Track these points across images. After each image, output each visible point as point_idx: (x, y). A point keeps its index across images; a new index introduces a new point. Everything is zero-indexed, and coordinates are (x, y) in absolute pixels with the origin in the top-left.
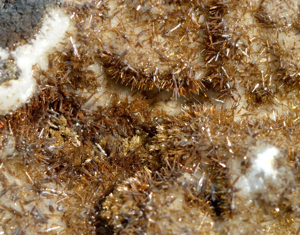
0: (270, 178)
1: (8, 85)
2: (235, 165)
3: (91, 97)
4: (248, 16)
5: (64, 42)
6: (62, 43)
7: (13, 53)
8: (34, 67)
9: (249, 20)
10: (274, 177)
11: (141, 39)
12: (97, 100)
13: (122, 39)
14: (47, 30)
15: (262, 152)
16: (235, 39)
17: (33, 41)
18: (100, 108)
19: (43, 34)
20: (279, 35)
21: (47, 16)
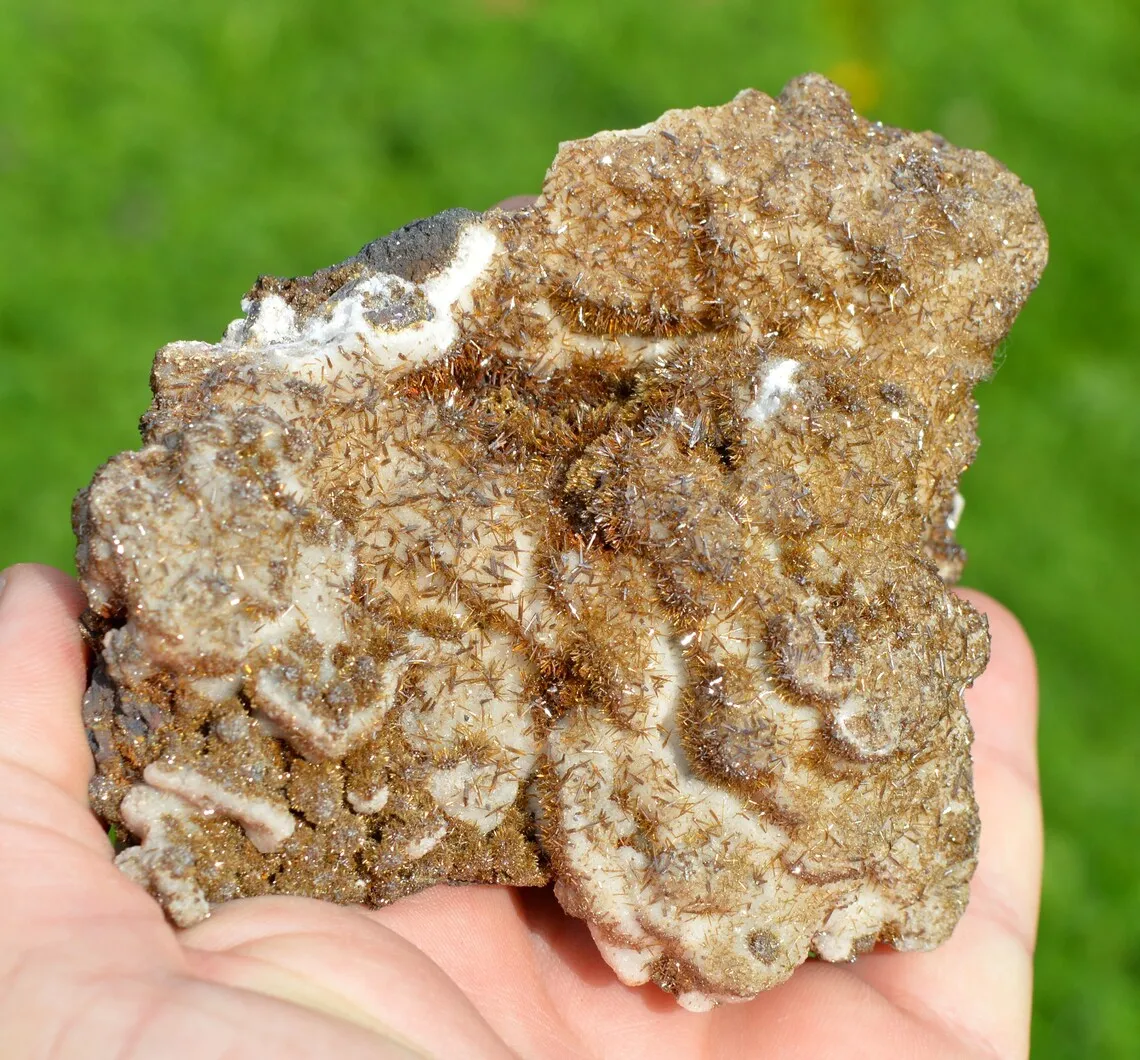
0: (788, 394)
1: (418, 328)
2: (742, 392)
3: (542, 357)
4: (743, 208)
5: (491, 268)
6: (488, 271)
7: (421, 286)
8: (454, 306)
9: (747, 215)
10: (793, 392)
11: (600, 257)
12: (551, 361)
13: (573, 261)
14: (467, 255)
15: (775, 367)
16: (729, 240)
17: (447, 269)
18: (557, 372)
19: (461, 260)
20: (791, 231)
21: (463, 234)
